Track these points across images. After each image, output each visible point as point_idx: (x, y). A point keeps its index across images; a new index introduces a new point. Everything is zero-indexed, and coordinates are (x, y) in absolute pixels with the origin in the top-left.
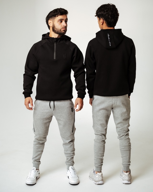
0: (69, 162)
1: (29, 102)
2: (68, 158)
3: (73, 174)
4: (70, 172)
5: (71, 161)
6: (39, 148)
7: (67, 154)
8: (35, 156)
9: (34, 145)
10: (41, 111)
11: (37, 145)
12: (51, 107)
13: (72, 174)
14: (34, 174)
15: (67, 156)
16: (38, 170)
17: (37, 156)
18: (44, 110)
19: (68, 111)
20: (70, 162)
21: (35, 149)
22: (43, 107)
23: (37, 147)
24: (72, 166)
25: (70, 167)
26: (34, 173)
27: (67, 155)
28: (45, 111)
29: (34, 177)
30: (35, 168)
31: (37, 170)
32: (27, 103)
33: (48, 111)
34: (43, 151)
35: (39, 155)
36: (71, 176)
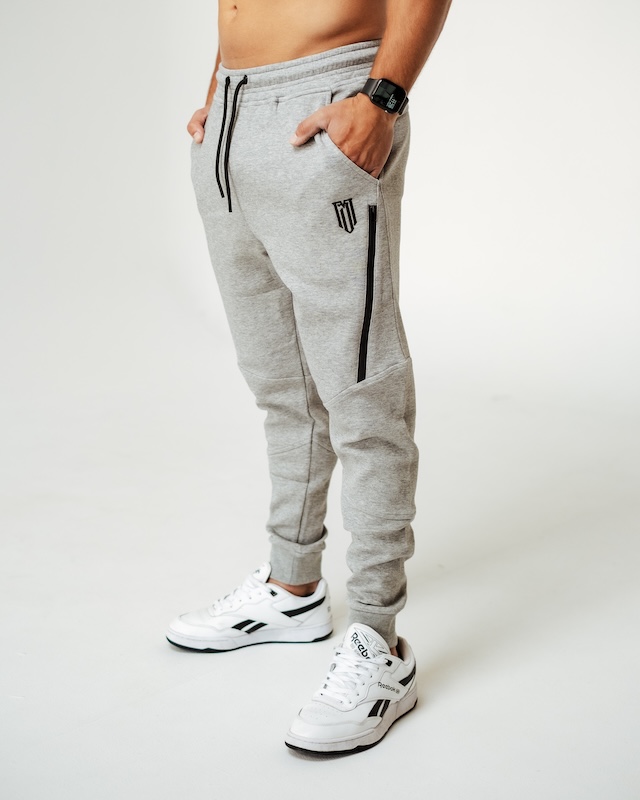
5: (364, 588)
20: (356, 596)
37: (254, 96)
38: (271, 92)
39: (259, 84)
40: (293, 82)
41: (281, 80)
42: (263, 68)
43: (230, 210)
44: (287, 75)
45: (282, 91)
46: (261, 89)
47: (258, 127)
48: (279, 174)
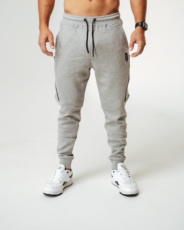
0: (117, 156)
1: (47, 40)
2: (115, 149)
3: (126, 176)
4: (120, 173)
5: (121, 154)
6: (68, 132)
7: (114, 141)
8: (61, 147)
9: (59, 126)
10: (70, 59)
11: (65, 126)
12: (89, 49)
13: (124, 177)
14: (59, 177)
15: (114, 147)
16: (69, 169)
17: (65, 147)
18: (76, 57)
19: (119, 58)
20: (119, 157)
21: (62, 133)
22: (73, 51)
23: (65, 130)
24: (122, 164)
25: (119, 165)
26: (61, 175)
27: (114, 144)
28: (76, 59)
29: (59, 182)
30: (63, 167)
31: (67, 171)
32: (43, 41)
33: (82, 58)
34: (76, 138)
35: (68, 145)
36: (124, 181)
37: (98, 24)
38: (104, 24)
39: (100, 21)
40: (111, 21)
41: (107, 20)
42: (102, 16)
43: (93, 56)
44: (109, 19)
45: (107, 23)
46: (100, 22)
47: (101, 33)
48: (112, 46)
